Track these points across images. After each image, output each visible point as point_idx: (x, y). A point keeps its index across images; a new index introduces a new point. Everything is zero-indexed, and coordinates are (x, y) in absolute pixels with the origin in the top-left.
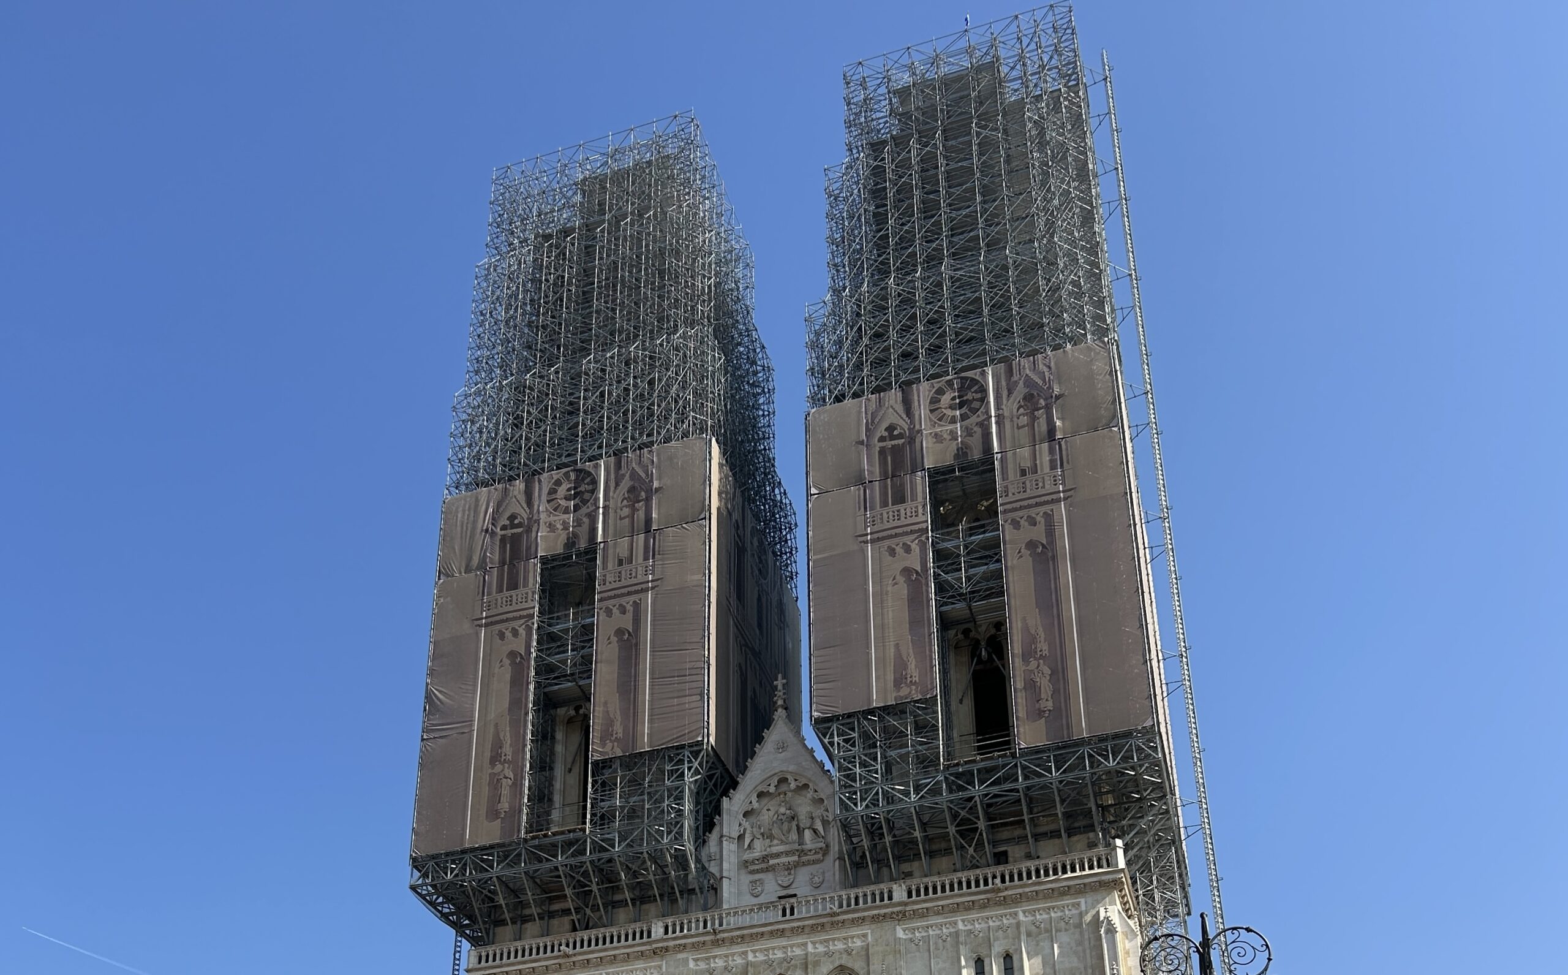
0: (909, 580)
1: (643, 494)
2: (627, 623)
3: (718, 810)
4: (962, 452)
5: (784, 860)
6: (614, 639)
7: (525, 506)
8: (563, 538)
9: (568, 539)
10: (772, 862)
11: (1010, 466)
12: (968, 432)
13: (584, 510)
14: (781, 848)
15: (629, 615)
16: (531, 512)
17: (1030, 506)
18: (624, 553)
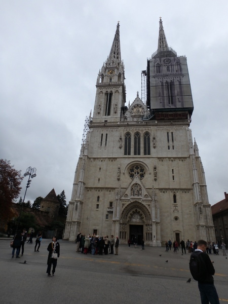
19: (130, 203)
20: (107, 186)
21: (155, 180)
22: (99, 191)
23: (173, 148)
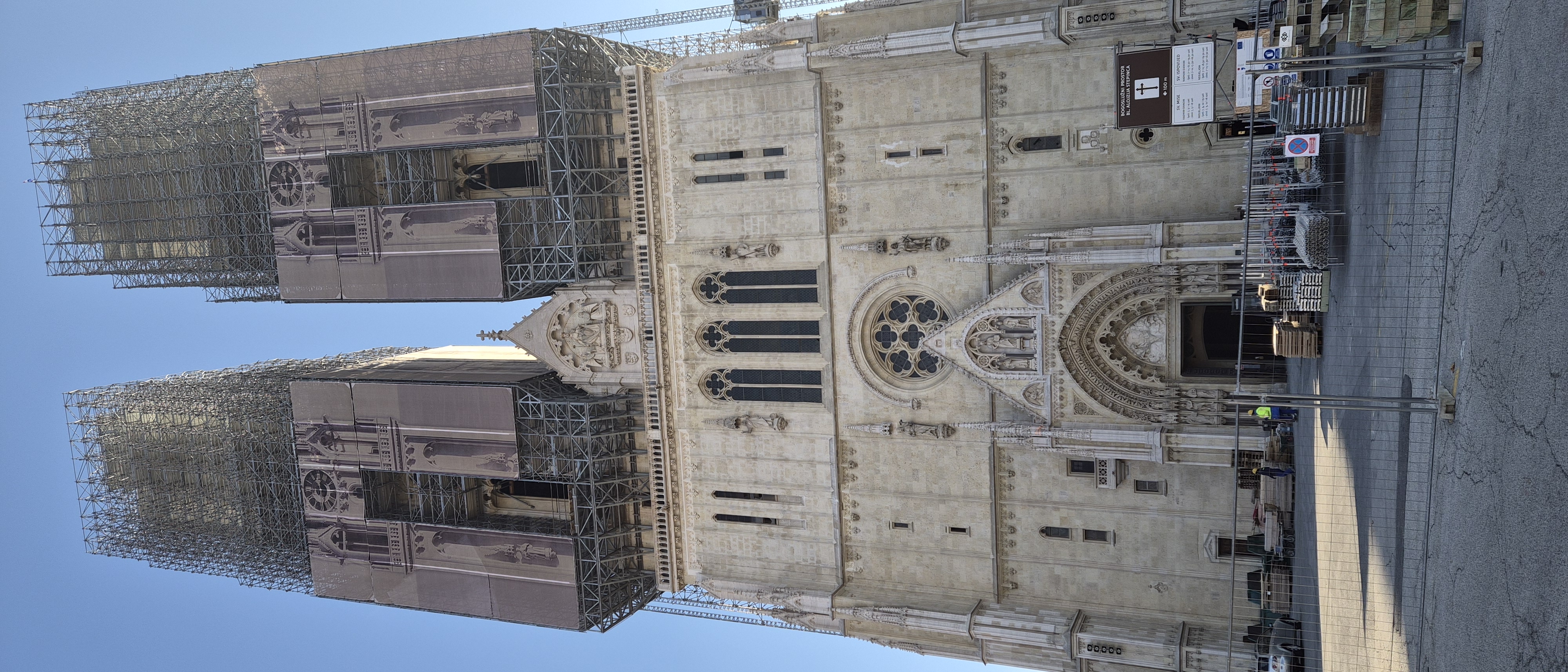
0: (411, 222)
1: (328, 433)
2: (420, 447)
3: (571, 387)
4: (324, 181)
5: (612, 335)
6: (432, 458)
7: (327, 529)
8: (353, 499)
9: (354, 494)
10: (613, 345)
11: (336, 143)
12: (309, 175)
13: (335, 481)
14: (603, 336)
15: (415, 445)
16: (332, 524)
17: (366, 128)
18: (370, 448)
19: (1067, 377)
20: (986, 491)
21: (943, 244)
22: (1013, 530)
23: (779, 152)
